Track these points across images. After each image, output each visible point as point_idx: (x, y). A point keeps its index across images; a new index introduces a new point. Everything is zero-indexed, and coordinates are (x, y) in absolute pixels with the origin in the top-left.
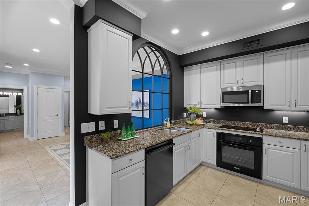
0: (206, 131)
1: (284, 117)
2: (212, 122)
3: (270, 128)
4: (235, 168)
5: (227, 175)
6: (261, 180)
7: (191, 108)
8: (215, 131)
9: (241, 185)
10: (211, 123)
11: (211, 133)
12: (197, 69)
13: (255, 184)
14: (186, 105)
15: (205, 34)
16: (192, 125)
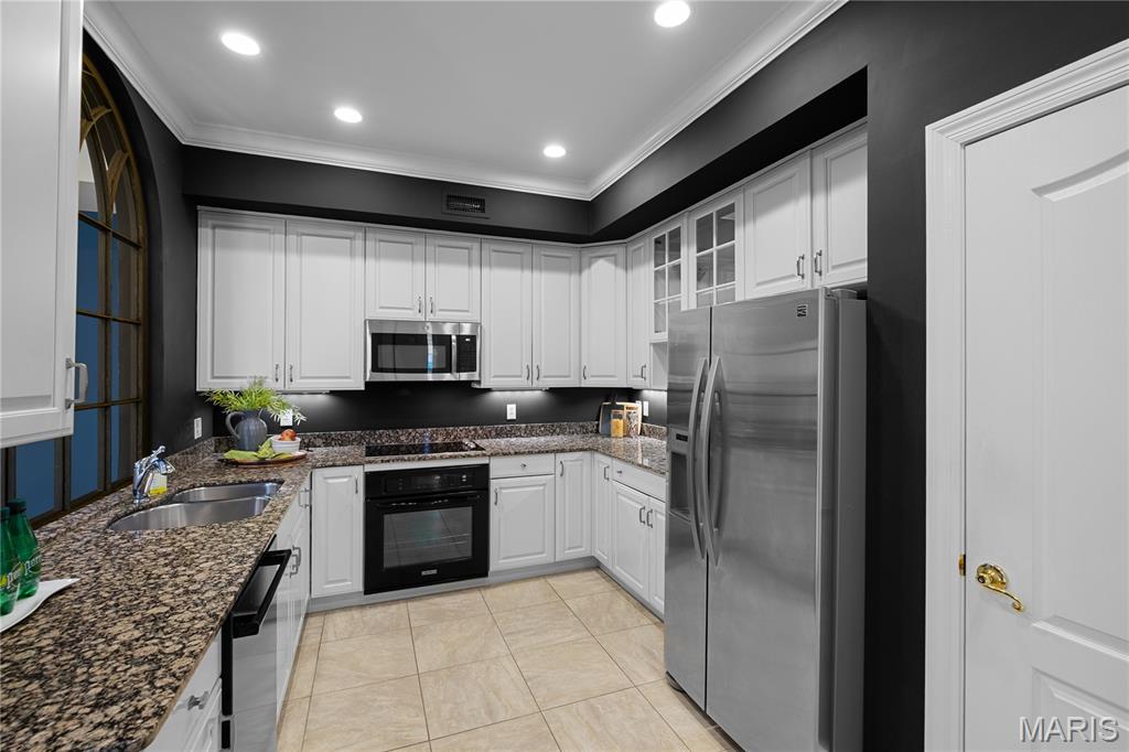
0: (326, 478)
1: (509, 406)
2: (319, 441)
3: (483, 438)
4: (424, 573)
5: (402, 606)
6: (486, 579)
7: (239, 394)
8: (358, 473)
9: (453, 614)
10: (315, 446)
11: (346, 480)
12: (266, 230)
13: (475, 596)
14: (209, 380)
15: (348, 115)
16: (258, 463)
